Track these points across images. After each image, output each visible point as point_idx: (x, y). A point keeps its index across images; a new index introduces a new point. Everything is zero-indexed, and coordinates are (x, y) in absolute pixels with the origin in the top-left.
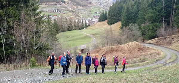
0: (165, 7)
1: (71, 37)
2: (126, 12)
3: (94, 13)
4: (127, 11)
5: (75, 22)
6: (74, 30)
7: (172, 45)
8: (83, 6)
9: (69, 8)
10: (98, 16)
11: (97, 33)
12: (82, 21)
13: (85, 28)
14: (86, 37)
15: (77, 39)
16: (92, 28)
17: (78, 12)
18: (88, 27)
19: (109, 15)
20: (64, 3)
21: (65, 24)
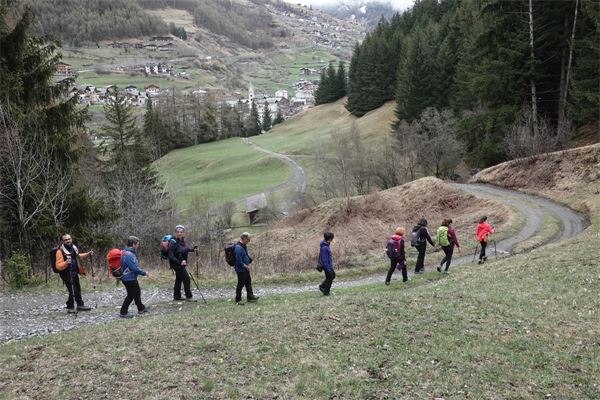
0: (537, 45)
1: (213, 168)
2: (410, 68)
3: (298, 71)
4: (416, 65)
5: (227, 109)
6: (222, 138)
7: (552, 186)
8: (254, 47)
9: (201, 57)
10: (315, 83)
11: (309, 147)
12: (254, 105)
13: (267, 130)
14: (270, 165)
15: (235, 174)
16: (290, 130)
17: (238, 71)
18: (278, 127)
19: (352, 76)
20: (185, 38)
21: (191, 117)
